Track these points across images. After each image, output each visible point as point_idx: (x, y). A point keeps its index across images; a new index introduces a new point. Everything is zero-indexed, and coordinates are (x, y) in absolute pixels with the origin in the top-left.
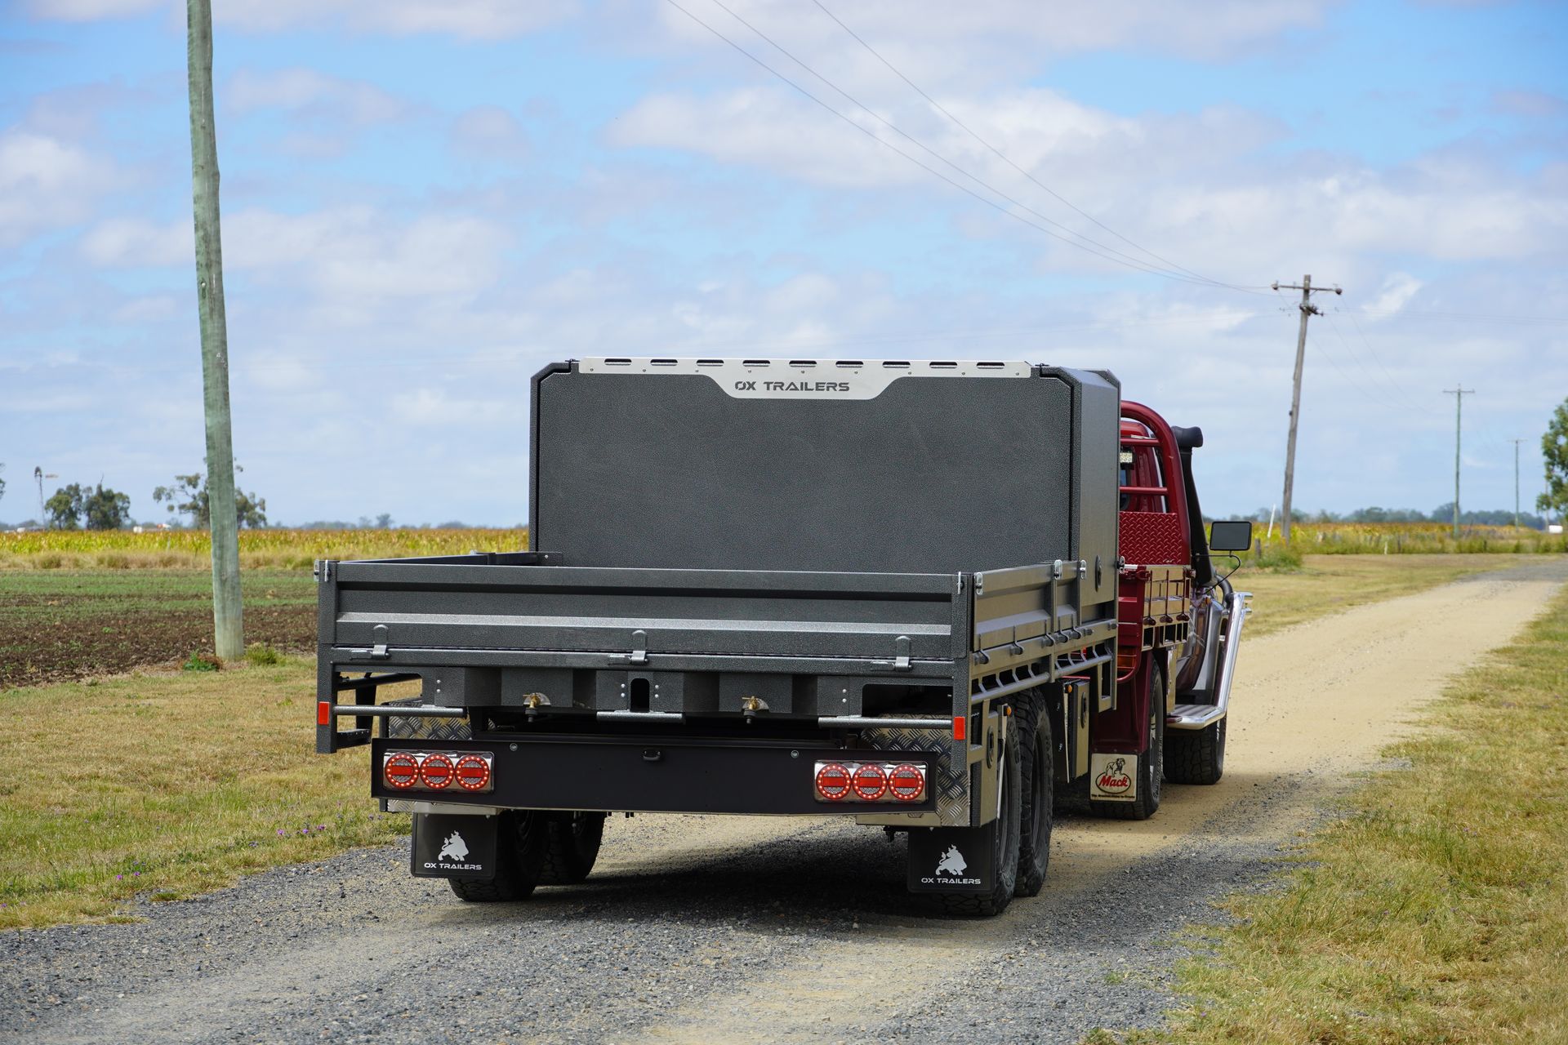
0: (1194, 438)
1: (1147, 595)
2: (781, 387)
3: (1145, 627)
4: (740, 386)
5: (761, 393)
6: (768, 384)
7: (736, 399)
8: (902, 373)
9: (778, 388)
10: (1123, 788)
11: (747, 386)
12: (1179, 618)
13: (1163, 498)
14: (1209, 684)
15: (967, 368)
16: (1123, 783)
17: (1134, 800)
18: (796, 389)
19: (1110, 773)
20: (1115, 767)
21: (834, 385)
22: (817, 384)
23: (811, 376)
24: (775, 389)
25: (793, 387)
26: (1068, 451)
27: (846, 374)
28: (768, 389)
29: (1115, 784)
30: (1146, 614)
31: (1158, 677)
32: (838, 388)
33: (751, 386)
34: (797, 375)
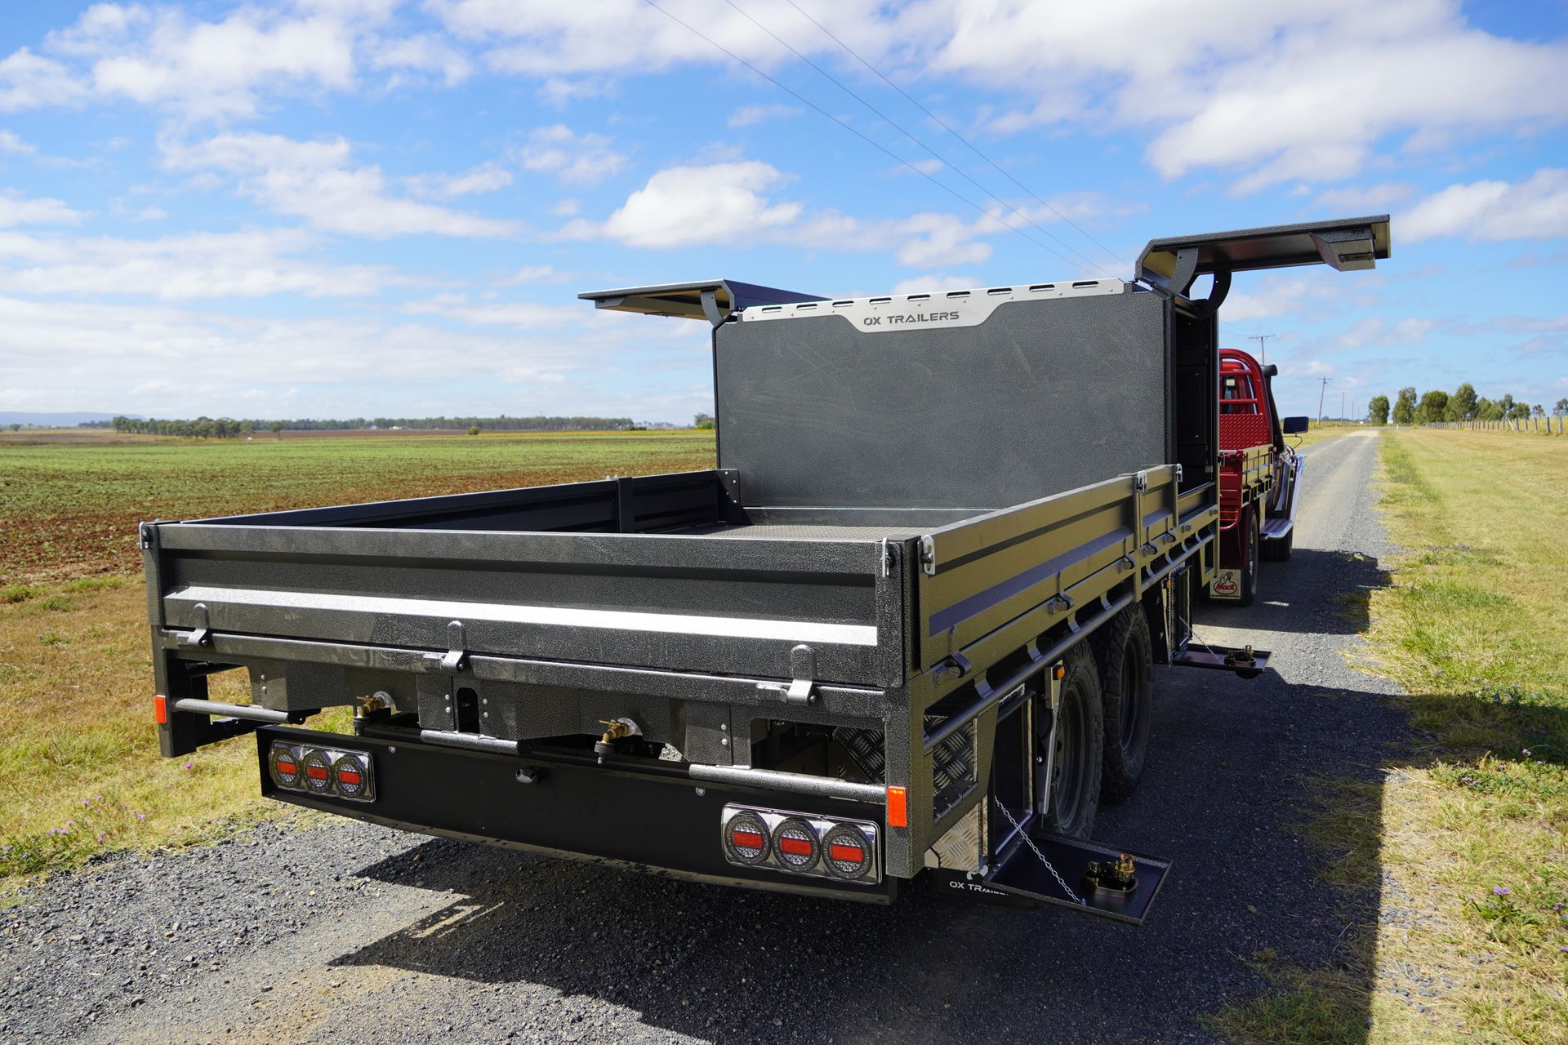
0: (1273, 370)
1: (1244, 470)
2: (901, 320)
3: (1243, 491)
4: (868, 321)
5: (885, 326)
6: (891, 318)
7: (865, 333)
8: (1004, 298)
9: (899, 321)
10: (1232, 591)
11: (874, 321)
12: (1266, 477)
13: (1254, 405)
14: (1284, 506)
15: (1064, 289)
16: (1232, 587)
17: (1239, 598)
18: (914, 321)
19: (1223, 581)
20: (1226, 577)
21: (945, 315)
22: (931, 315)
23: (926, 308)
24: (896, 322)
25: (911, 319)
26: (1162, 360)
27: (956, 304)
28: (891, 322)
29: (1227, 588)
30: (1244, 483)
31: (1254, 517)
32: (949, 317)
33: (877, 321)
34: (914, 308)
